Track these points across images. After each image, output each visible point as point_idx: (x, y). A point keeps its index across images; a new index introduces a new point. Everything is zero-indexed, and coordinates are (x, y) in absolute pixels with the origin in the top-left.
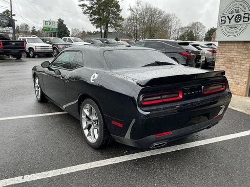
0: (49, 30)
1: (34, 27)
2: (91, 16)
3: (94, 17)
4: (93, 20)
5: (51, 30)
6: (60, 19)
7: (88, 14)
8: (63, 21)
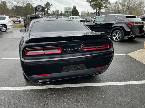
0: (67, 13)
1: (62, 11)
2: (91, 3)
3: (92, 3)
4: (92, 5)
5: (68, 12)
6: (74, 6)
7: (89, 2)
8: (76, 7)
